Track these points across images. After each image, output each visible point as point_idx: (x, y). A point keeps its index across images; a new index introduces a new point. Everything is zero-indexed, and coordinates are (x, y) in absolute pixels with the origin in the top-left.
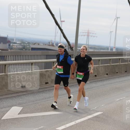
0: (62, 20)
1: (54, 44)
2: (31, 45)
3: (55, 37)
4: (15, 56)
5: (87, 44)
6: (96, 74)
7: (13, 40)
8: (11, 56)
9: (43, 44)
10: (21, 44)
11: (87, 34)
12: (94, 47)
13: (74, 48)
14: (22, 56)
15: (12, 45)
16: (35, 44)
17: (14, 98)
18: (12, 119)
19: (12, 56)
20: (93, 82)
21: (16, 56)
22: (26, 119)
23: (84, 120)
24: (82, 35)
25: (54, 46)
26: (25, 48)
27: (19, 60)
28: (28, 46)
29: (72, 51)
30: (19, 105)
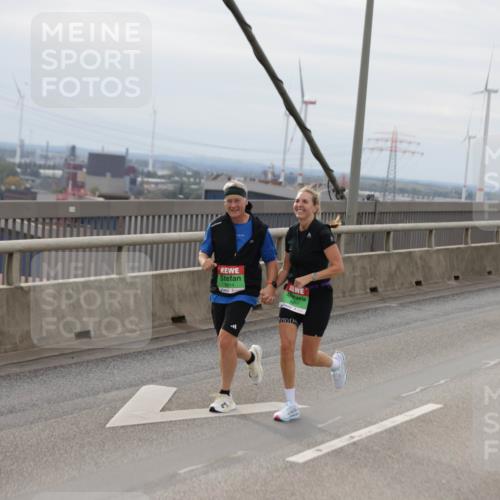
0: (306, 98)
1: (279, 177)
2: (203, 181)
3: (285, 153)
4: (151, 218)
5: (391, 176)
6: (421, 279)
7: (146, 164)
8: (139, 218)
9: (245, 179)
10: (173, 179)
11: (389, 144)
12: (413, 189)
13: (347, 191)
14: (176, 216)
15: (142, 183)
16: (216, 177)
17: (148, 357)
18: (140, 427)
19: (142, 217)
20: (411, 303)
21: (156, 218)
22: (186, 426)
23: (379, 430)
24: (373, 149)
25: (280, 184)
26: (187, 191)
27: (164, 231)
28: (195, 184)
29: (340, 201)
30: (164, 379)
